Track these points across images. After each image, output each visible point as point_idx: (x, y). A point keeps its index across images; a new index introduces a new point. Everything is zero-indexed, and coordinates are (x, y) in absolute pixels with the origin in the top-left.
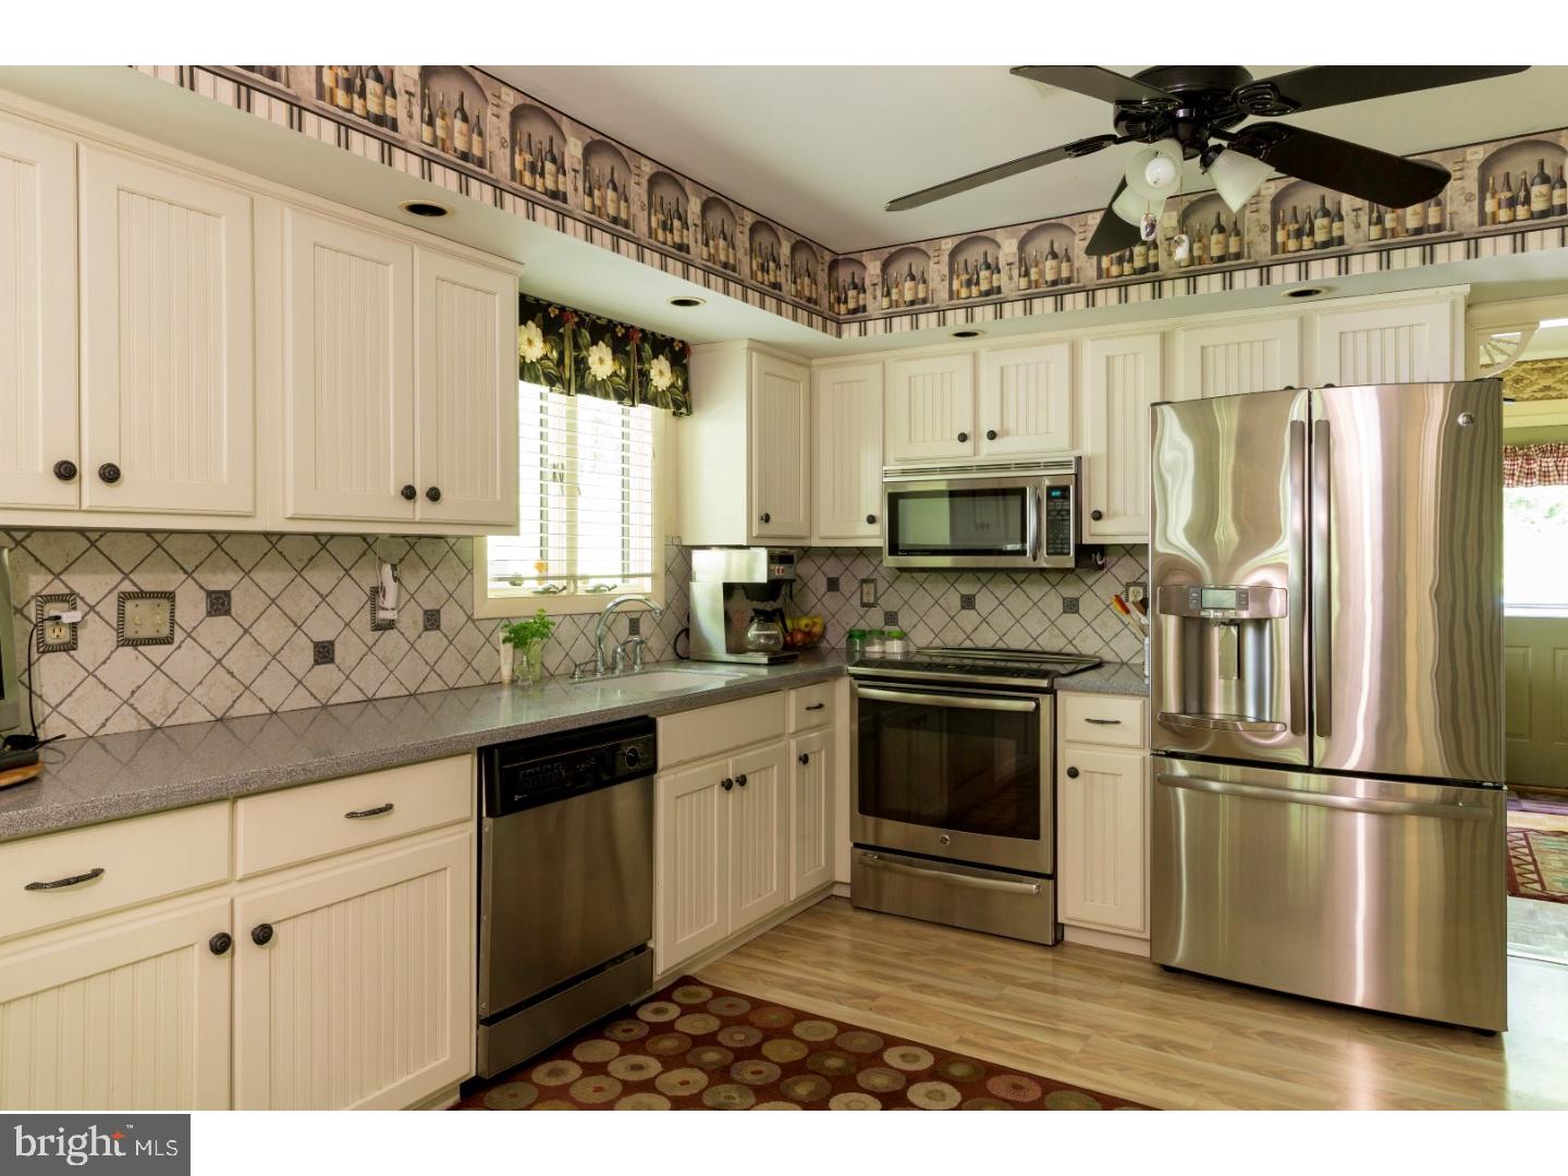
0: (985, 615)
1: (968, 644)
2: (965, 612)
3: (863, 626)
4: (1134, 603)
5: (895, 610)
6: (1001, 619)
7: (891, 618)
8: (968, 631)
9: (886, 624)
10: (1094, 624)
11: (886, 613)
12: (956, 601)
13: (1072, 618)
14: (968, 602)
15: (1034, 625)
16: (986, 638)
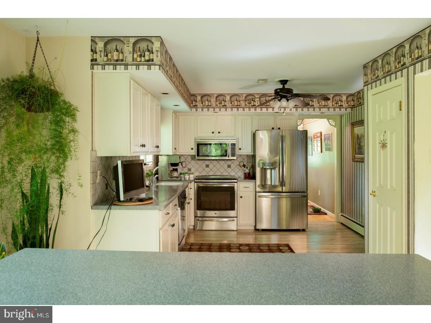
0: (211, 169)
1: (207, 175)
2: (207, 168)
3: (182, 172)
4: (242, 166)
5: (191, 168)
6: (215, 169)
7: (189, 170)
8: (207, 172)
9: (188, 171)
10: (234, 170)
11: (188, 169)
12: (205, 166)
13: (229, 169)
14: (207, 166)
15: (222, 170)
16: (211, 173)
